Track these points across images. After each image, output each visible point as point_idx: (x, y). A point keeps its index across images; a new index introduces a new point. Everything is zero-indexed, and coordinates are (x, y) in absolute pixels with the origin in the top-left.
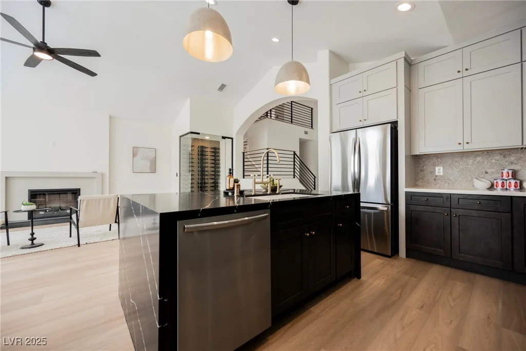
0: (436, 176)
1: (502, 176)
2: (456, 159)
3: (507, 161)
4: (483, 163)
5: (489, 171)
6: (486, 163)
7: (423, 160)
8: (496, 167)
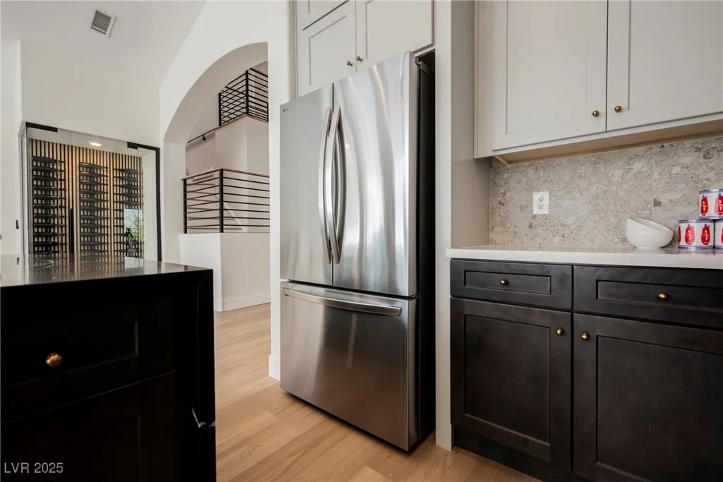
0: (534, 216)
1: (704, 211)
2: (582, 170)
3: (712, 168)
4: (650, 176)
5: (664, 198)
6: (656, 176)
7: (506, 176)
8: (683, 185)
